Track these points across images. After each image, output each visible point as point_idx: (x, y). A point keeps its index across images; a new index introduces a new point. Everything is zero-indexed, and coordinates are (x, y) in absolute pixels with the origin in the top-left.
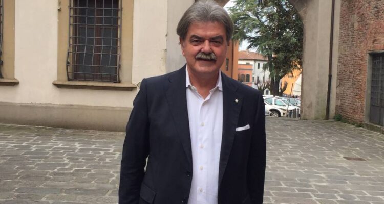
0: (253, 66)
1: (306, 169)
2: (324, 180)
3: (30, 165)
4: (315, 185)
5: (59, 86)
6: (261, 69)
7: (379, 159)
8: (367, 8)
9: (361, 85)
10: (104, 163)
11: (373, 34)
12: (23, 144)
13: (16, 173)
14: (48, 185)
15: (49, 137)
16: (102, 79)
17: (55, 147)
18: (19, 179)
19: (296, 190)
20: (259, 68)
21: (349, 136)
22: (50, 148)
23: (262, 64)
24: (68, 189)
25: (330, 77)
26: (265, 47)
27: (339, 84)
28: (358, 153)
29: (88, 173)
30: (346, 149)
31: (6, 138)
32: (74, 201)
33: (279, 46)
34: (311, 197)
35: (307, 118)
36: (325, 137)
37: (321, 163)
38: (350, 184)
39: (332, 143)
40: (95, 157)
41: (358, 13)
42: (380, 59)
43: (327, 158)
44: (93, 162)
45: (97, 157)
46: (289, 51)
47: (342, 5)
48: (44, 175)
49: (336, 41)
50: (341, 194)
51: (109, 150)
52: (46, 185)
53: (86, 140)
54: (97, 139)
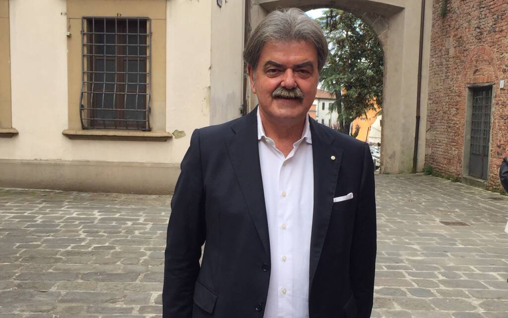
0: (317, 107)
1: (394, 239)
2: (419, 253)
3: (36, 241)
4: (408, 260)
5: (71, 137)
6: (327, 110)
7: (485, 223)
8: (466, 28)
9: (458, 128)
10: (132, 237)
11: (475, 63)
12: (26, 214)
13: (16, 253)
14: (59, 269)
15: (60, 203)
16: (127, 127)
17: (68, 216)
18: (21, 262)
19: (384, 267)
20: (323, 108)
21: (445, 194)
22: (60, 218)
23: (327, 104)
24: (85, 274)
25: (418, 118)
26: (332, 82)
27: (429, 127)
28: (458, 216)
29: (112, 251)
30: (442, 211)
31: (3, 206)
32: (94, 290)
33: (352, 80)
34: (404, 277)
35: (388, 171)
36: (415, 195)
37: (413, 231)
38: (453, 257)
39: (423, 204)
40: (120, 230)
41: (455, 36)
42: (482, 95)
43: (420, 224)
44: (117, 237)
45: (123, 229)
46: (364, 86)
47: (433, 26)
48: (54, 255)
49: (426, 72)
50: (442, 271)
51: (138, 220)
52: (55, 269)
53: (108, 206)
54: (121, 205)
